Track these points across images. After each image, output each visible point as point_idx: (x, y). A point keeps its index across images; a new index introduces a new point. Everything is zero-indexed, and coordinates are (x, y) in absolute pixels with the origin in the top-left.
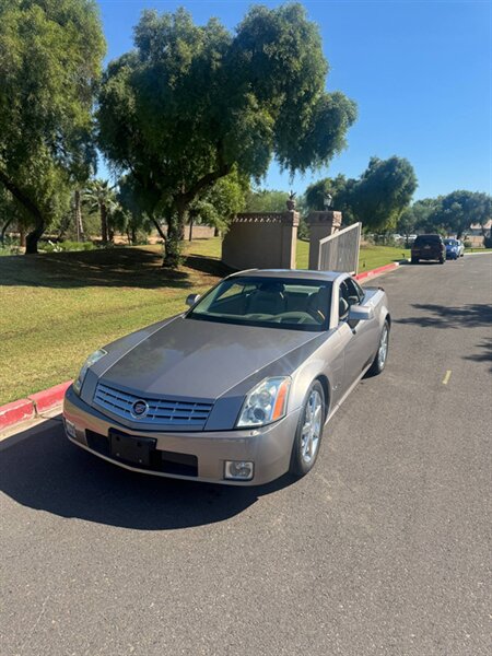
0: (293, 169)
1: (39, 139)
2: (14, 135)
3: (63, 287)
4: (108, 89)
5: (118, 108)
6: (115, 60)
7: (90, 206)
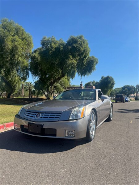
0: (82, 75)
1: (14, 68)
2: (7, 67)
3: (17, 105)
4: (33, 55)
5: (36, 60)
6: (36, 49)
7: (26, 89)
